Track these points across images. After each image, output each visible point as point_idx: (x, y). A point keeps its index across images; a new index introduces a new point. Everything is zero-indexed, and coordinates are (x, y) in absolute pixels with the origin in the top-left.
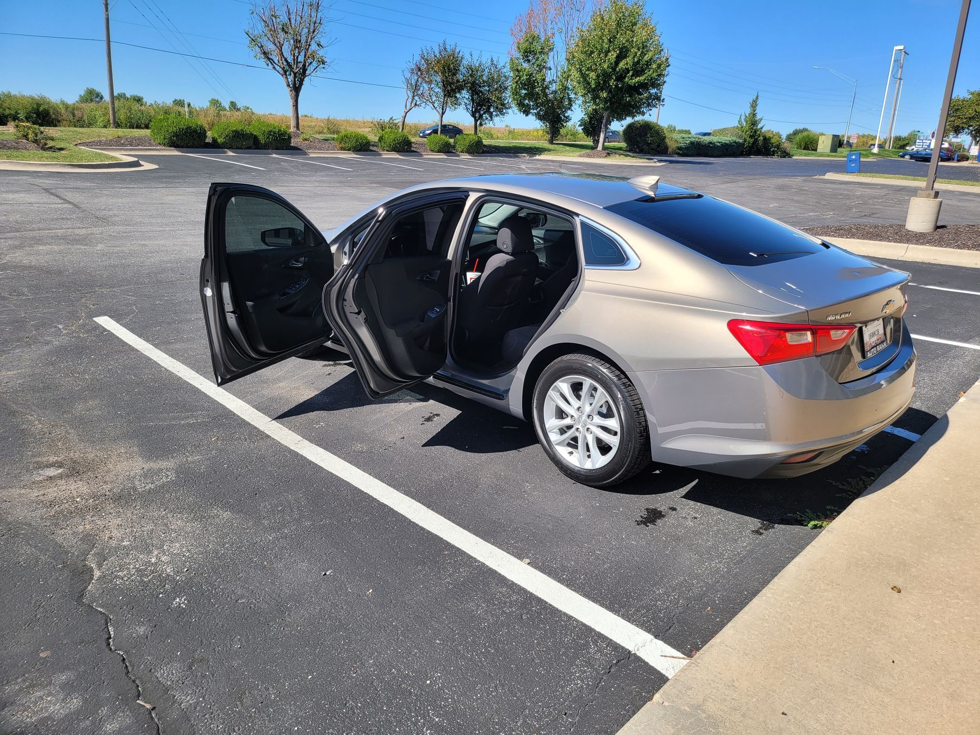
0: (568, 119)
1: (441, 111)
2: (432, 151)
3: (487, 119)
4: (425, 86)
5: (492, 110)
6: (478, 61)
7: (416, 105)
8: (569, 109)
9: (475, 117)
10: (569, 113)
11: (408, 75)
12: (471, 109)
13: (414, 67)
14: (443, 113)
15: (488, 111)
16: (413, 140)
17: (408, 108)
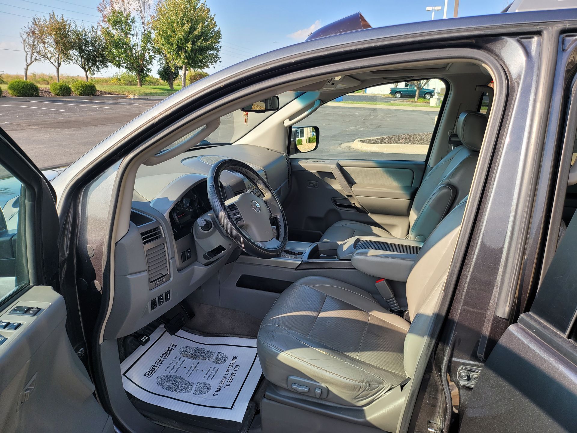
0: (149, 70)
1: (56, 64)
2: (56, 95)
3: (94, 70)
4: (41, 45)
5: (98, 64)
6: (82, 28)
7: (36, 60)
8: (150, 63)
9: (85, 69)
10: (150, 66)
11: (25, 36)
12: (81, 64)
13: (28, 30)
14: (59, 66)
15: (94, 64)
16: (39, 86)
17: (29, 62)
